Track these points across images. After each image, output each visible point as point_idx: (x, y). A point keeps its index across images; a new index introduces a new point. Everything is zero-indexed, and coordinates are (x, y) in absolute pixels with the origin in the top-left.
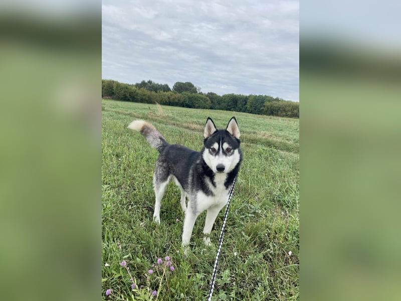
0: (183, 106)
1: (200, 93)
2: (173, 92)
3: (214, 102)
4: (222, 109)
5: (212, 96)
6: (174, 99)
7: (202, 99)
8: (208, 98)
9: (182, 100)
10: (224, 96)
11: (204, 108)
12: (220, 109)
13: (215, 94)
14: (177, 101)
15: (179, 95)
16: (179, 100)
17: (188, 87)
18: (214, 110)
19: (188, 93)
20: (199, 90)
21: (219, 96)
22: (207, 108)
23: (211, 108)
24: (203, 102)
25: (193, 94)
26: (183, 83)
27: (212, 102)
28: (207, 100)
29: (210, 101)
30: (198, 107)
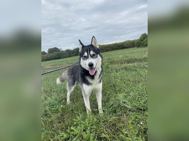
0: (56, 59)
1: (62, 51)
2: (48, 54)
3: (70, 53)
4: (75, 56)
5: (68, 51)
6: (50, 57)
7: (64, 53)
8: (66, 52)
9: (54, 56)
10: (74, 50)
11: (66, 57)
12: (74, 56)
13: (70, 50)
14: (51, 57)
15: (51, 54)
16: (52, 57)
17: (55, 50)
18: (71, 57)
19: (56, 53)
20: (61, 50)
21: (72, 50)
22: (67, 57)
23: (70, 57)
24: (65, 55)
25: (59, 52)
26: (52, 49)
27: (69, 54)
28: (66, 54)
29: (68, 54)
30: (63, 58)
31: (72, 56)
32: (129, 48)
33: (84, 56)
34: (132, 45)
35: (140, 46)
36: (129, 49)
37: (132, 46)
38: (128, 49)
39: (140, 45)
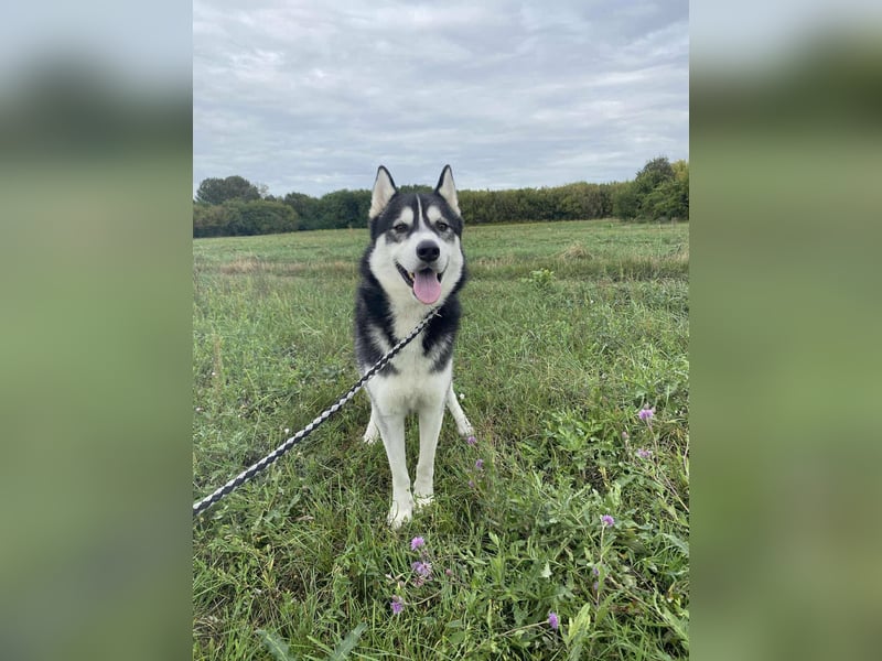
0: (233, 235)
1: (267, 199)
2: (200, 203)
3: (306, 214)
4: (328, 227)
5: (296, 201)
6: (204, 222)
7: (275, 210)
8: (289, 207)
9: (226, 220)
10: (325, 197)
11: (284, 231)
12: (322, 228)
13: (305, 196)
14: (213, 224)
15: (215, 209)
16: (219, 222)
17: (236, 188)
18: (310, 233)
19: (240, 202)
20: (263, 191)
21: (316, 200)
22: (290, 230)
23: (302, 228)
24: (279, 218)
25: (252, 202)
26: (221, 181)
27: (301, 215)
28: (289, 212)
29: (294, 213)
30: (270, 231)
31: (312, 229)
32: (585, 218)
33: (396, 228)
34: (600, 205)
35: (634, 217)
36: (581, 222)
37: (598, 212)
38: (576, 222)
39: (637, 211)
